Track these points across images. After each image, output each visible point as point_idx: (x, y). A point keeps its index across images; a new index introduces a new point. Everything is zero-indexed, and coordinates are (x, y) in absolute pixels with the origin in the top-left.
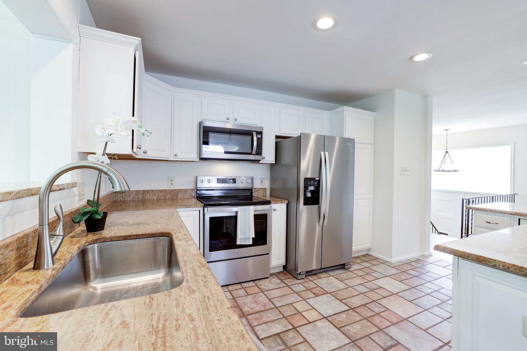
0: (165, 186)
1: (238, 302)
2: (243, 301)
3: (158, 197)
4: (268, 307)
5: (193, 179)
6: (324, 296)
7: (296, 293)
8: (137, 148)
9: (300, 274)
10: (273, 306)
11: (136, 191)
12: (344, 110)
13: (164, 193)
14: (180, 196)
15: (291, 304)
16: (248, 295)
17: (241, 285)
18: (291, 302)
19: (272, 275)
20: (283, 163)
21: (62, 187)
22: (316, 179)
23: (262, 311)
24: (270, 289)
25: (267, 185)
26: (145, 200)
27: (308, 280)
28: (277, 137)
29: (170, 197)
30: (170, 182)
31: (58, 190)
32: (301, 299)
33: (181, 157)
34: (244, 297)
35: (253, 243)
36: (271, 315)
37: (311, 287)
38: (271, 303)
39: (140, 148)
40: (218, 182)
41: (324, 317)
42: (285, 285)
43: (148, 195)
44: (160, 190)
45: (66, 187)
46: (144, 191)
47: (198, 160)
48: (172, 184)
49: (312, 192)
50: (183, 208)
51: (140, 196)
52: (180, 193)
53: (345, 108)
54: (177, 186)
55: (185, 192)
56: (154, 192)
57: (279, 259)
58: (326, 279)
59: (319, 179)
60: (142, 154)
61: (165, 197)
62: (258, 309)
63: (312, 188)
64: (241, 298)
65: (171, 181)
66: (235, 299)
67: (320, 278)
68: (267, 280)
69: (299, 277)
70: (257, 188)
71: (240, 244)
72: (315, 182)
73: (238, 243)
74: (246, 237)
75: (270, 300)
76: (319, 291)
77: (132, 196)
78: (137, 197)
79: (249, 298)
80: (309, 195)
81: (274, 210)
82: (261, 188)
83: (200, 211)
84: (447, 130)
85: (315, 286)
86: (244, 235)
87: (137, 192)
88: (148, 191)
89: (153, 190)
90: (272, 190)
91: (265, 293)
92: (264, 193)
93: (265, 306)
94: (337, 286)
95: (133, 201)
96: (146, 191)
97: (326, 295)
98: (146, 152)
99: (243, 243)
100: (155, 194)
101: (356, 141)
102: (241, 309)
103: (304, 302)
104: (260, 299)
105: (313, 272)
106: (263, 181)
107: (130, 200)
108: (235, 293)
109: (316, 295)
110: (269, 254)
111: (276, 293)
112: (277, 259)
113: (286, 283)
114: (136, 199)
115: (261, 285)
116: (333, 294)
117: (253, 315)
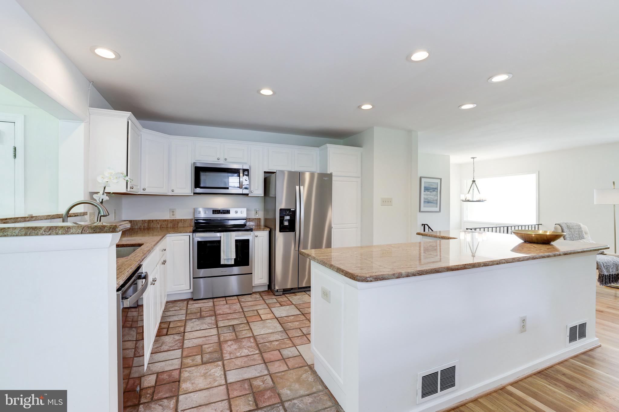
0: (167, 216)
1: (216, 308)
2: (220, 308)
3: (161, 226)
4: (237, 311)
5: (192, 211)
6: (288, 306)
7: (267, 304)
8: (131, 188)
9: (277, 291)
10: (241, 311)
11: (142, 220)
12: (327, 148)
13: (166, 223)
14: (180, 225)
15: (257, 310)
16: (227, 304)
17: (225, 299)
18: (257, 309)
19: (255, 293)
20: (271, 196)
21: (76, 215)
22: (291, 210)
23: (231, 313)
24: (247, 301)
25: (261, 215)
26: (150, 228)
27: (284, 296)
28: (265, 172)
29: (172, 225)
30: (171, 213)
31: (74, 216)
32: (267, 307)
33: (177, 192)
34: (222, 305)
35: (234, 263)
36: (235, 316)
37: (282, 300)
38: (241, 309)
39: (133, 188)
40: (213, 214)
41: (276, 318)
42: (262, 299)
43: (152, 224)
44: (163, 220)
45: (79, 215)
46: (149, 220)
47: (192, 194)
48: (173, 215)
49: (289, 221)
50: (175, 233)
51: (146, 225)
52: (180, 222)
53: (328, 146)
54: (178, 217)
55: (185, 221)
56: (158, 221)
57: (262, 279)
58: (300, 296)
59: (294, 210)
60: (142, 191)
61: (167, 225)
62: (229, 312)
63: (288, 218)
64: (220, 306)
65: (173, 212)
66: (214, 307)
67: (296, 295)
68: (249, 296)
69: (276, 294)
70: (251, 218)
71: (223, 264)
72: (291, 213)
73: (222, 262)
74: (228, 258)
75: (242, 307)
76: (287, 303)
77: (139, 225)
78: (143, 225)
79: (227, 306)
80: (286, 223)
81: (256, 237)
82: (256, 219)
83: (190, 236)
84: (473, 158)
85: (287, 300)
86: (226, 256)
87: (144, 221)
88: (153, 221)
89: (157, 220)
90: (266, 220)
91: (241, 303)
92: (259, 223)
93: (236, 310)
94: (306, 301)
95: (140, 229)
96: (151, 220)
97: (291, 306)
98: (144, 189)
99: (226, 263)
100: (158, 223)
101: (333, 175)
102: (215, 312)
103: (269, 309)
104: (234, 307)
105: (292, 291)
106: (258, 212)
107: (138, 228)
108: (216, 303)
109: (281, 305)
110: (252, 273)
111: (250, 304)
112: (260, 279)
113: (264, 298)
114: (143, 227)
115: (242, 299)
116: (296, 305)
117: (222, 315)
